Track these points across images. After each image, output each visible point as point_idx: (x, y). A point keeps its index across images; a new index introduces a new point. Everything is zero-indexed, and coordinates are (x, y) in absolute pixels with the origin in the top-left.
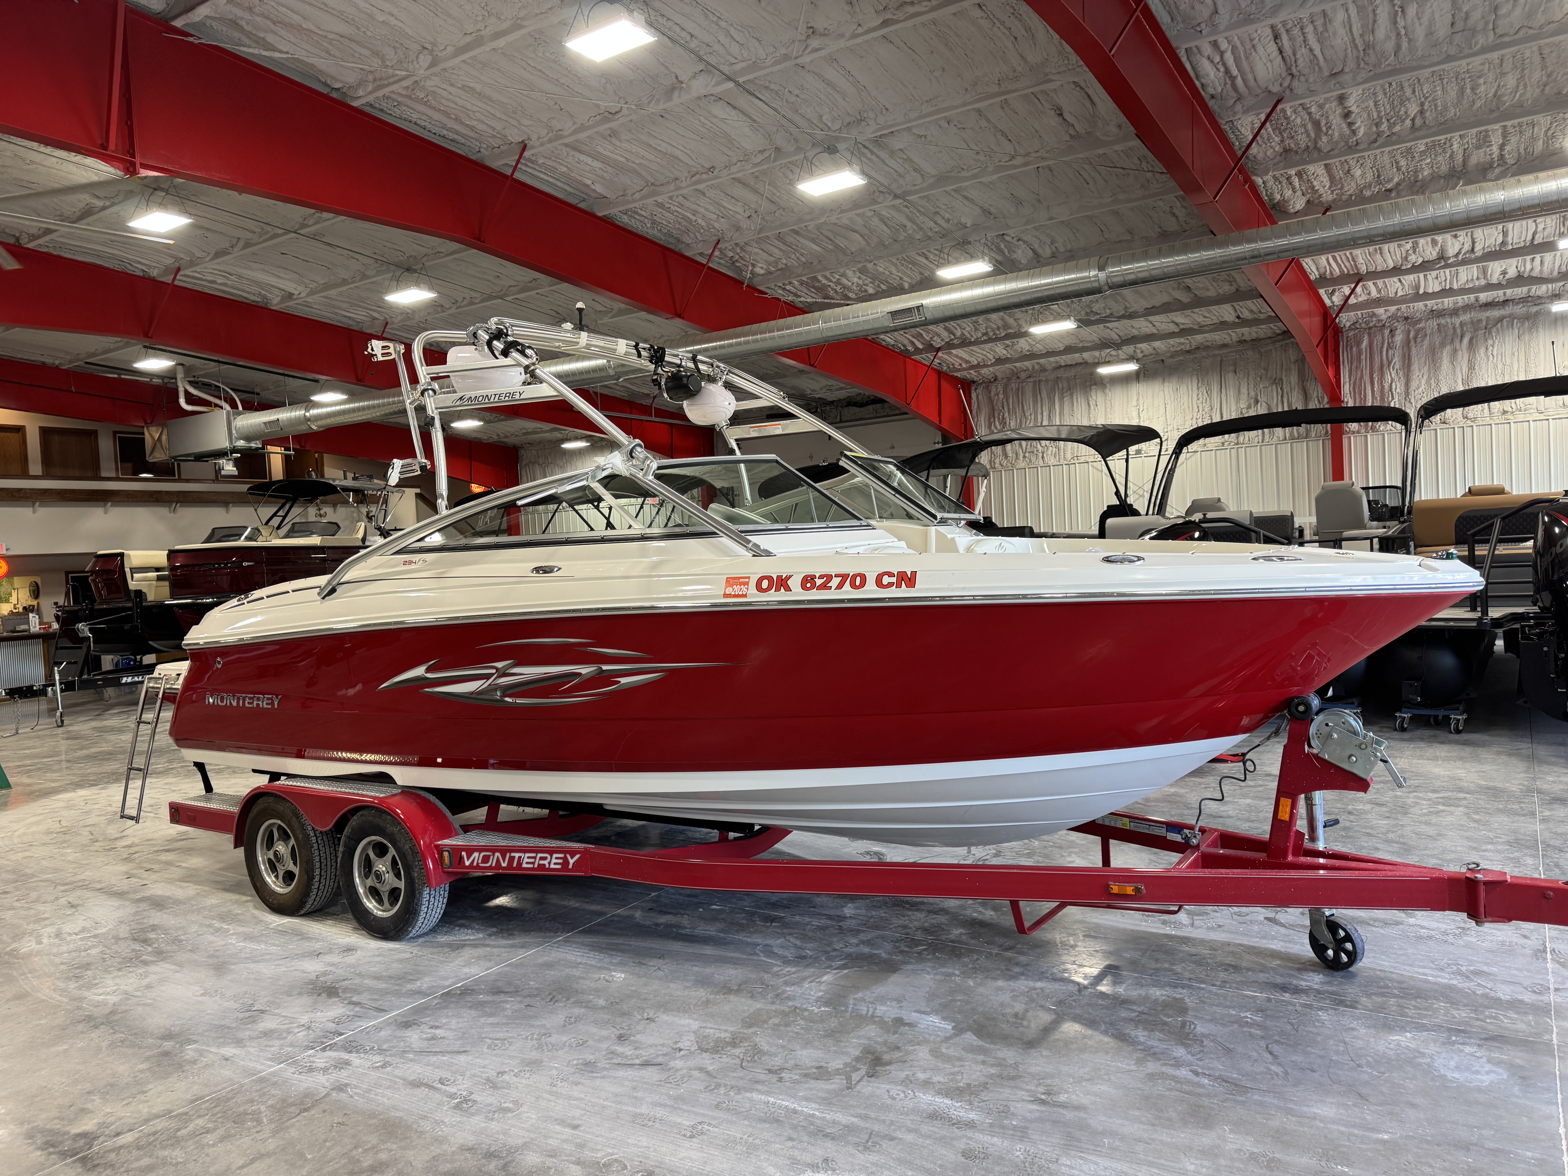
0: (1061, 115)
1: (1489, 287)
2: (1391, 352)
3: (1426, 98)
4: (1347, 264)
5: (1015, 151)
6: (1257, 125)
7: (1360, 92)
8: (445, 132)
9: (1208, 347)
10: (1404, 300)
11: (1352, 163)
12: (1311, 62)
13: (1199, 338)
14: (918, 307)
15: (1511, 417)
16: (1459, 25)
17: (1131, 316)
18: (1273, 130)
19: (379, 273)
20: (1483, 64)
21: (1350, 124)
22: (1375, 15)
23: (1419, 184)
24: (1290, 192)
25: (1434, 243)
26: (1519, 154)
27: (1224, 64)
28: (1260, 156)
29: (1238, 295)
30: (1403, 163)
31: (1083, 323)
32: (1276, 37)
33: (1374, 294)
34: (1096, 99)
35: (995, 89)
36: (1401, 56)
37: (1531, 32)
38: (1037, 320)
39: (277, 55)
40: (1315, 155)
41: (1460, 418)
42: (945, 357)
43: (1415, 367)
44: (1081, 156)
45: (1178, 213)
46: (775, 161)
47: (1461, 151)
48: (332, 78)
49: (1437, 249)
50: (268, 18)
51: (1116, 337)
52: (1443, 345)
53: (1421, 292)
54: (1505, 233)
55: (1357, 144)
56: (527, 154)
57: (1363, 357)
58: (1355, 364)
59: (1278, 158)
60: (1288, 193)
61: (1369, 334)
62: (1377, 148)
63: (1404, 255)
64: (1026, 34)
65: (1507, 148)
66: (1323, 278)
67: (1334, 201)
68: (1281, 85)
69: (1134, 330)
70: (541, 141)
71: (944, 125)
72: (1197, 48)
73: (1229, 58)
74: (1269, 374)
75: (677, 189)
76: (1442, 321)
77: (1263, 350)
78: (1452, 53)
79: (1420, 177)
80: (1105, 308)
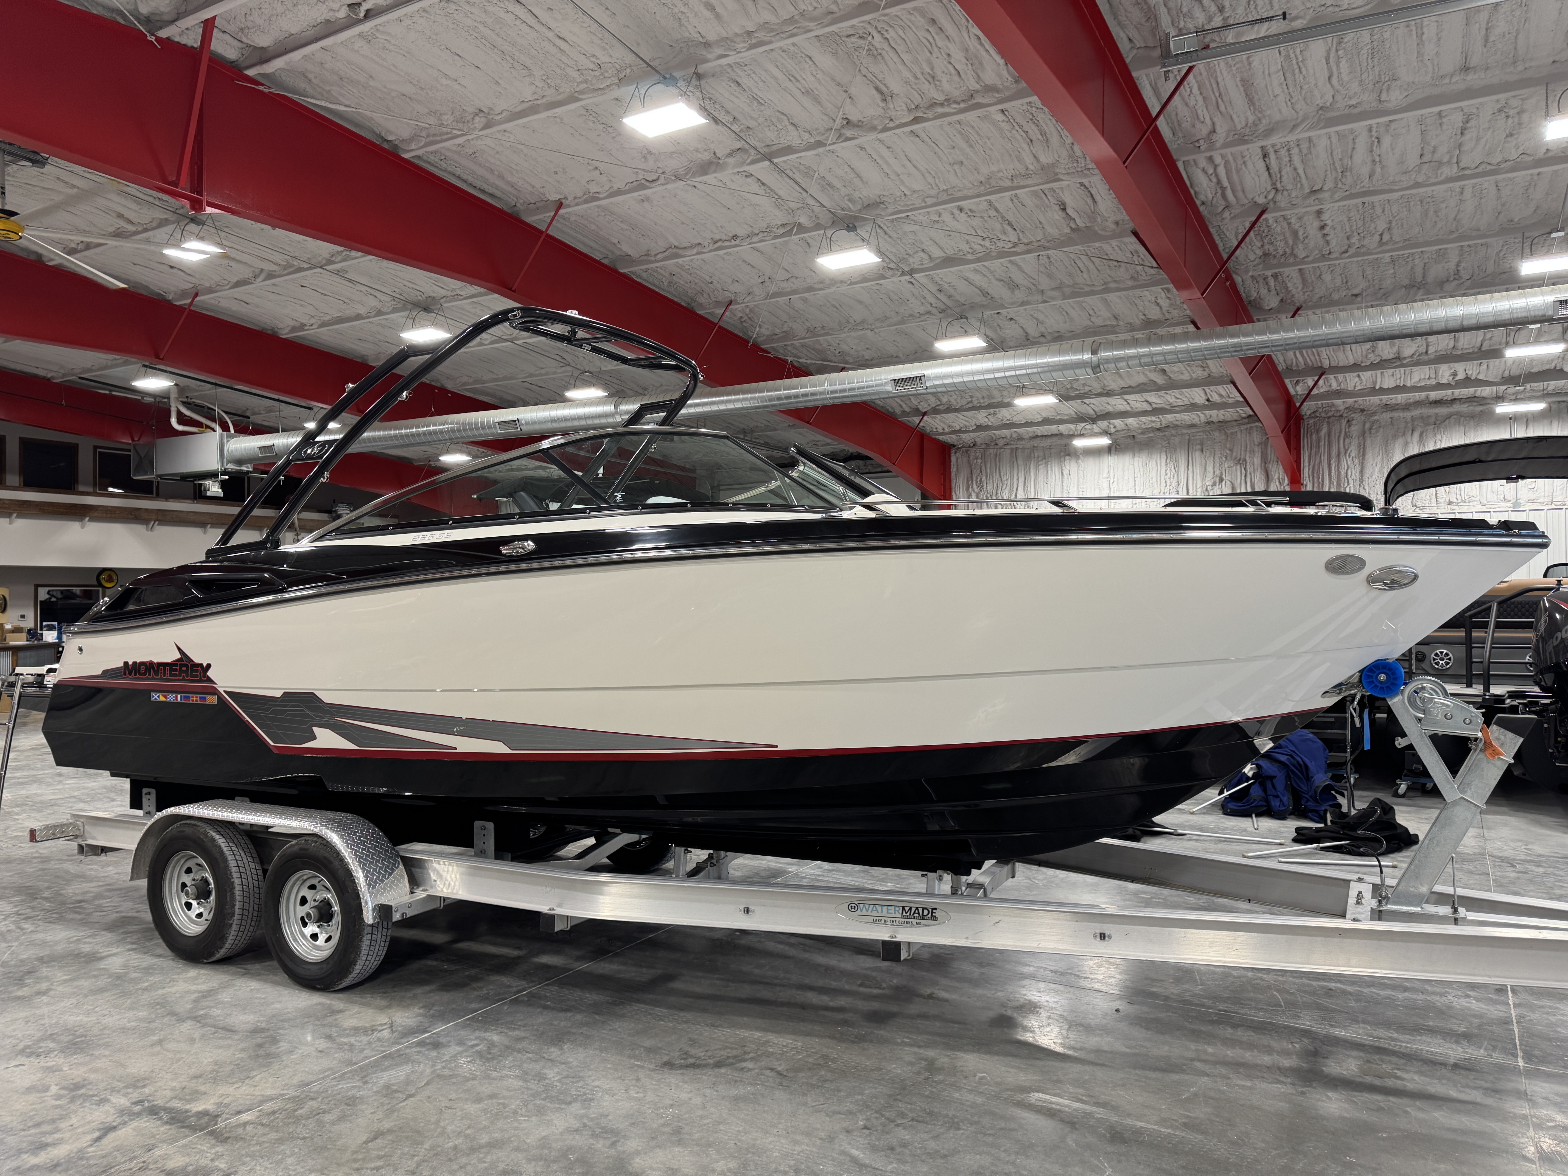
1: (1439, 386)
2: (1347, 441)
3: (1394, 217)
4: (1312, 358)
5: (1019, 240)
6: (1242, 231)
7: (1336, 208)
8: (485, 186)
9: (1177, 426)
10: (1361, 393)
11: (1324, 269)
12: (1294, 179)
13: (1170, 418)
14: (920, 377)
15: (1456, 507)
16: (1427, 157)
17: (1108, 394)
18: (1255, 237)
19: (395, 310)
20: (1446, 191)
21: (1325, 235)
22: (1354, 143)
23: (1382, 291)
24: (1266, 291)
25: (1391, 347)
26: (1473, 270)
27: (1217, 176)
28: (1243, 259)
29: (1210, 381)
30: (1369, 271)
31: (1064, 397)
32: (1265, 156)
33: (1335, 386)
34: (1098, 198)
35: (1009, 183)
36: (1374, 179)
38: (1024, 392)
39: (341, 108)
40: (1292, 260)
42: (931, 421)
43: (1369, 455)
44: (1079, 247)
45: (1162, 304)
46: (795, 234)
47: (1422, 265)
48: (388, 131)
49: (1395, 350)
50: (336, 74)
51: (1092, 412)
52: (1395, 437)
53: (1377, 387)
54: (1456, 340)
55: (1330, 253)
56: (561, 211)
57: (1322, 444)
58: (1314, 450)
59: (1258, 261)
60: (1264, 291)
61: (1328, 423)
62: (1349, 257)
63: (1364, 353)
64: (1040, 137)
65: (1463, 265)
66: (1289, 369)
67: (1305, 302)
68: (1266, 197)
69: (1109, 407)
70: (577, 201)
71: (957, 212)
72: (1194, 161)
73: (1222, 171)
74: (1234, 454)
75: (698, 253)
76: (1395, 414)
77: (1229, 432)
78: (1420, 180)
79: (1384, 285)
80: (1084, 385)
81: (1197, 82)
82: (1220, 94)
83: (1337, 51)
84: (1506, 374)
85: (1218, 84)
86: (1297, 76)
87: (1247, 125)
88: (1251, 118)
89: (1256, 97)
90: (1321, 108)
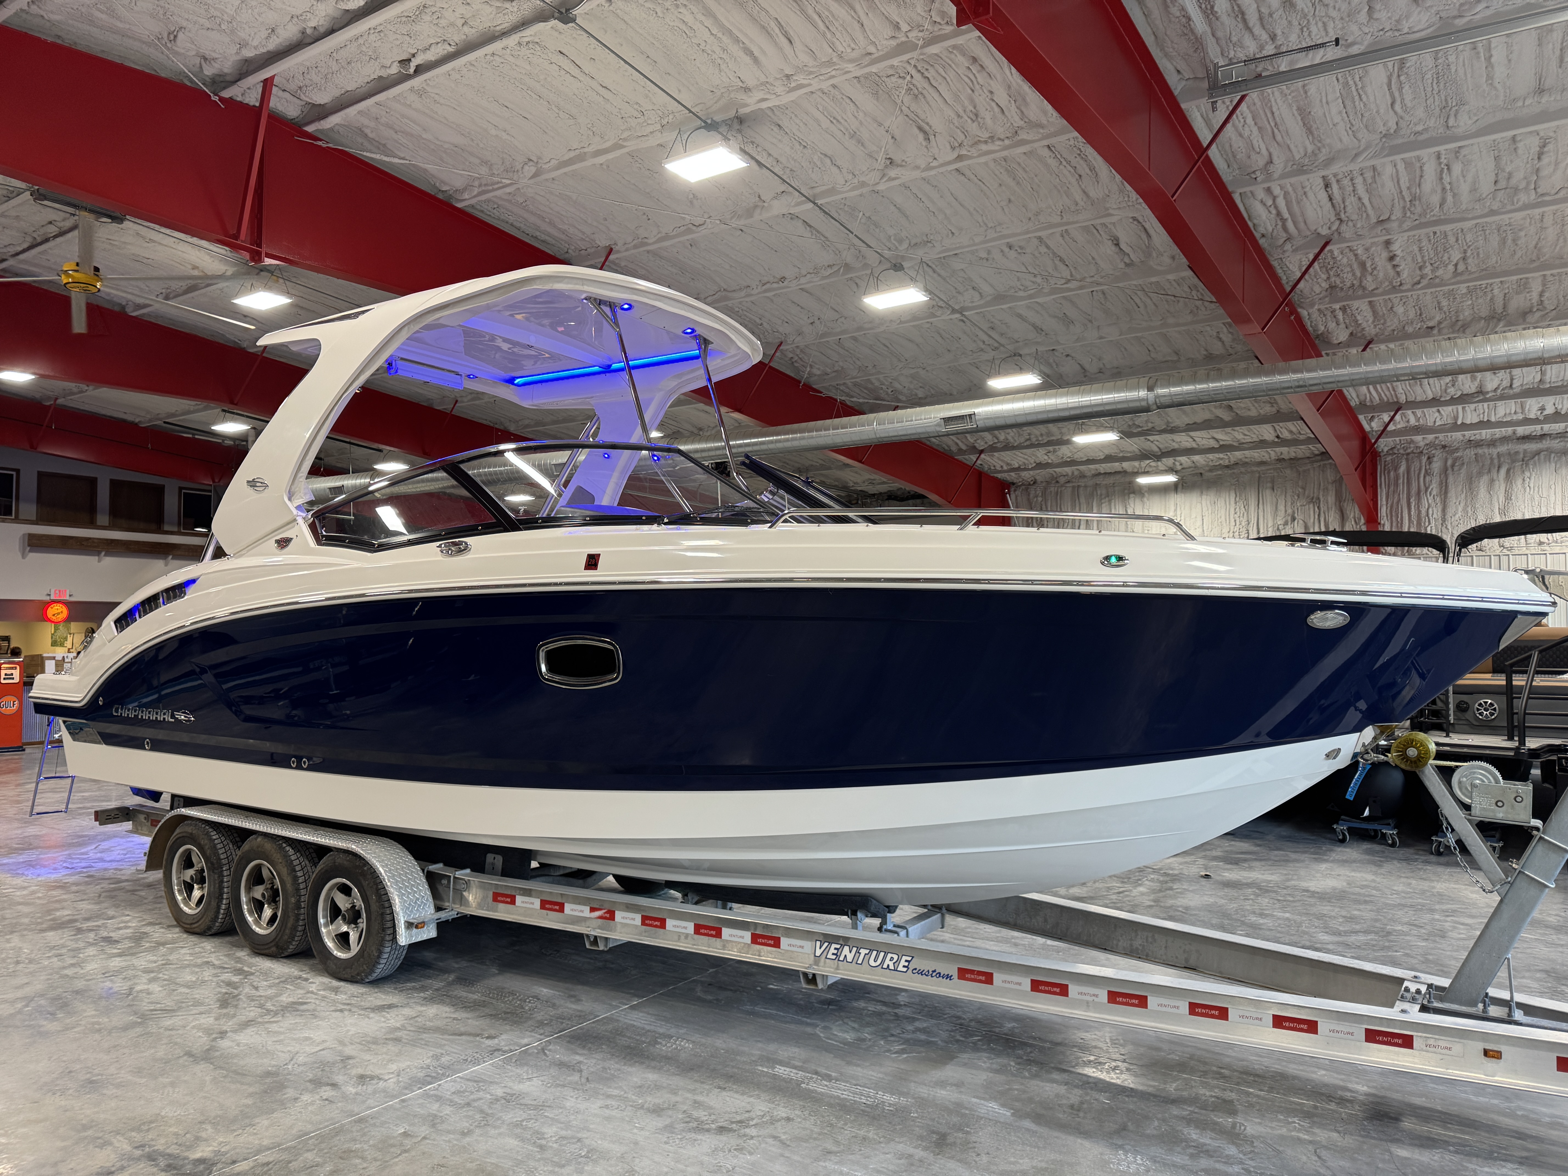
0: (1117, 244)
1: (1527, 421)
2: (1428, 478)
3: (1469, 247)
4: (1387, 393)
5: (1072, 275)
6: (1306, 263)
7: (1406, 238)
8: (538, 234)
9: (1246, 463)
10: (1442, 429)
11: (1396, 301)
12: (1359, 209)
13: (1238, 455)
14: (971, 415)
15: (1547, 548)
16: (1502, 184)
17: (1173, 430)
18: (1320, 268)
20: (1524, 219)
21: (1395, 266)
22: (1422, 171)
23: (1460, 323)
24: (1334, 324)
25: (1473, 380)
26: (1559, 300)
27: (1276, 207)
28: (1306, 292)
29: (1280, 417)
30: (1444, 303)
31: (1126, 435)
32: (1327, 186)
33: (1413, 421)
34: (1153, 233)
35: (1057, 219)
36: (1445, 208)
38: (1083, 430)
39: (396, 161)
40: (1360, 293)
41: (1496, 546)
42: (988, 458)
43: (1452, 494)
44: (1135, 282)
45: (1224, 338)
46: (842, 275)
47: (1501, 295)
48: (442, 182)
49: (1477, 383)
50: (391, 128)
51: (1156, 449)
52: (1480, 474)
53: (1459, 422)
54: (1543, 373)
55: (1401, 284)
56: (613, 255)
57: (1401, 481)
58: (1392, 488)
59: (1324, 293)
60: (1332, 325)
61: (1407, 460)
62: (1420, 289)
63: (1443, 388)
64: (1089, 173)
65: (1547, 295)
66: (1363, 405)
67: (1376, 335)
68: (1330, 228)
69: (1174, 444)
70: (629, 244)
71: (1006, 249)
72: (1252, 192)
73: (1281, 203)
74: (1307, 493)
75: (749, 294)
76: (1480, 451)
77: (1301, 469)
78: (1495, 208)
79: (1461, 317)
80: (1147, 422)
81: (1251, 112)
82: (1276, 124)
83: (1399, 76)
85: (1273, 113)
86: (1357, 103)
87: (1305, 155)
88: (1310, 148)
89: (1315, 126)
90: (1385, 136)
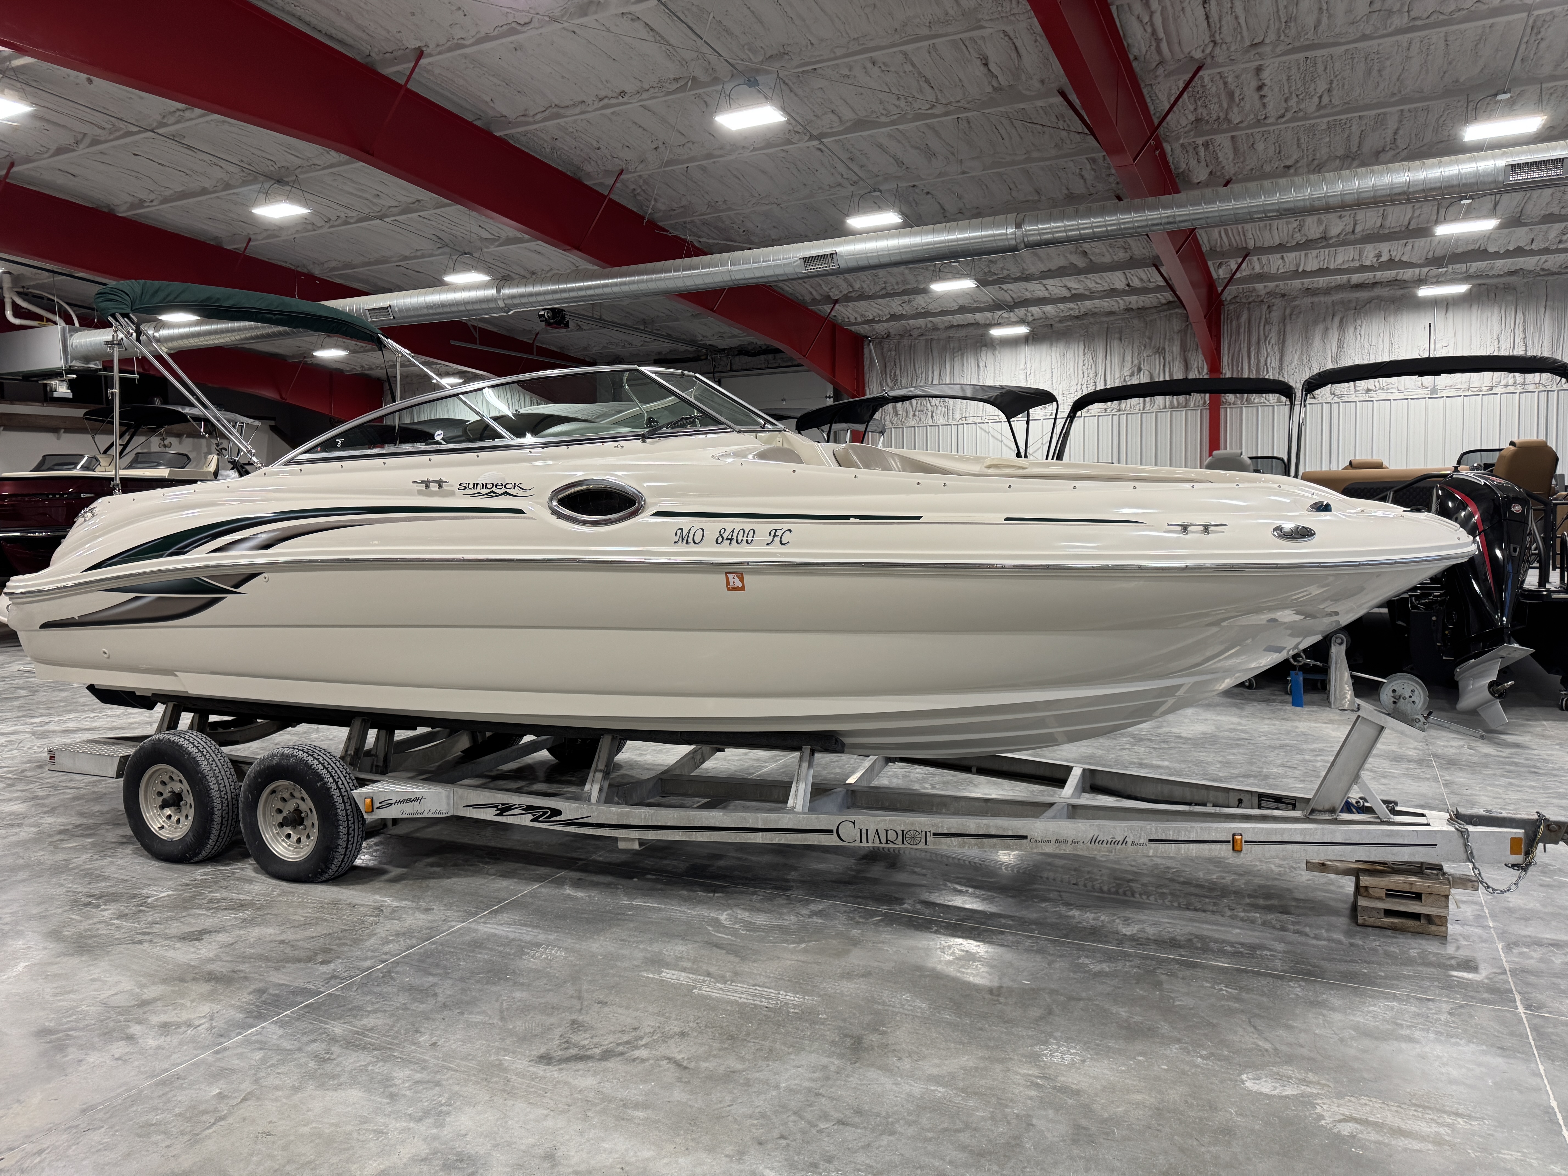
0: (986, 65)
1: (1363, 268)
2: (1267, 328)
3: (1336, 77)
4: (1237, 238)
5: (937, 99)
6: (1176, 92)
7: (1277, 64)
9: (1096, 313)
10: (1284, 276)
11: (1258, 137)
12: (1235, 30)
13: (1088, 304)
14: (830, 255)
15: (1374, 395)
16: (1377, 5)
17: (1027, 278)
18: (1189, 99)
19: (244, 183)
20: (1393, 46)
21: (1262, 97)
23: (1316, 162)
24: (1196, 162)
25: (1320, 222)
26: (1411, 139)
27: (1152, 25)
28: (1174, 125)
29: (1132, 263)
30: (1304, 140)
31: (983, 282)
32: (1205, 2)
33: (1258, 269)
34: (1022, 51)
35: (925, 31)
36: (1320, 30)
37: (1441, 17)
38: (939, 276)
40: (1225, 126)
41: (1328, 394)
42: (842, 309)
43: (1289, 342)
44: (1002, 109)
45: (1086, 176)
46: (690, 90)
47: (1358, 132)
49: (1322, 228)
51: (1010, 299)
52: (1316, 323)
53: (1300, 270)
54: (1384, 217)
55: (1265, 118)
56: (422, 62)
57: (1242, 330)
58: (1234, 338)
59: (1189, 126)
60: (1193, 163)
61: (1249, 309)
62: (1285, 123)
63: (1291, 231)
65: (1401, 132)
66: (1213, 250)
67: (1235, 175)
68: (1203, 51)
69: (1027, 293)
70: (439, 49)
71: (869, 65)
72: (1129, 6)
73: (1158, 20)
74: (1153, 343)
75: (582, 113)
76: (1316, 299)
77: (1148, 319)
78: (1368, 32)
79: (1318, 156)
80: (1002, 269)
84: (1430, 255)
